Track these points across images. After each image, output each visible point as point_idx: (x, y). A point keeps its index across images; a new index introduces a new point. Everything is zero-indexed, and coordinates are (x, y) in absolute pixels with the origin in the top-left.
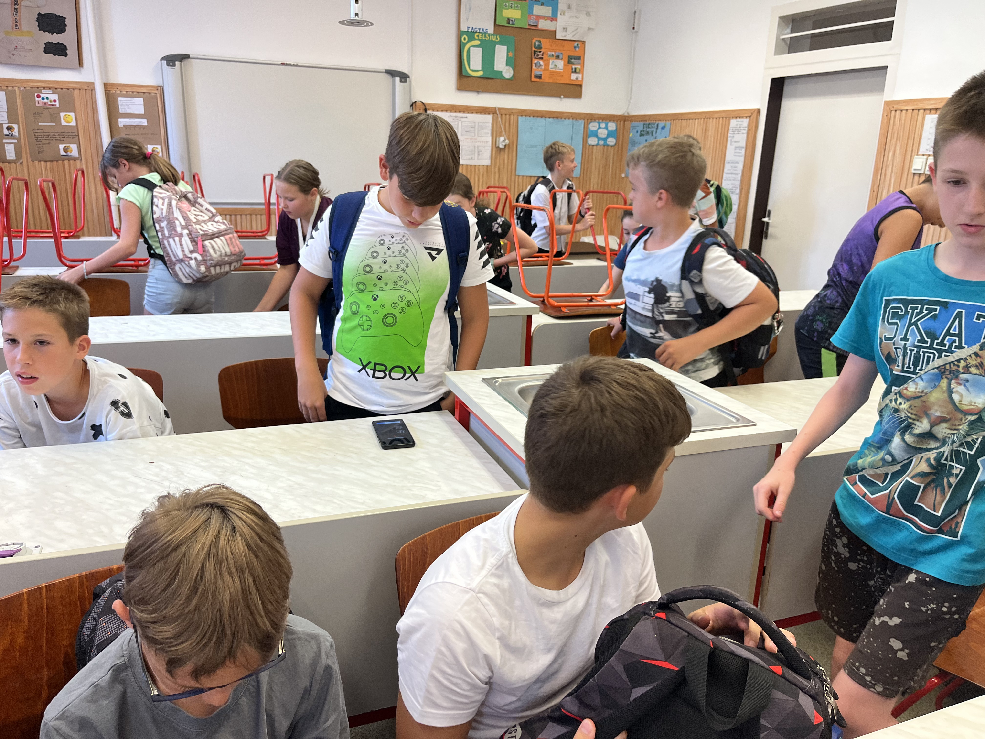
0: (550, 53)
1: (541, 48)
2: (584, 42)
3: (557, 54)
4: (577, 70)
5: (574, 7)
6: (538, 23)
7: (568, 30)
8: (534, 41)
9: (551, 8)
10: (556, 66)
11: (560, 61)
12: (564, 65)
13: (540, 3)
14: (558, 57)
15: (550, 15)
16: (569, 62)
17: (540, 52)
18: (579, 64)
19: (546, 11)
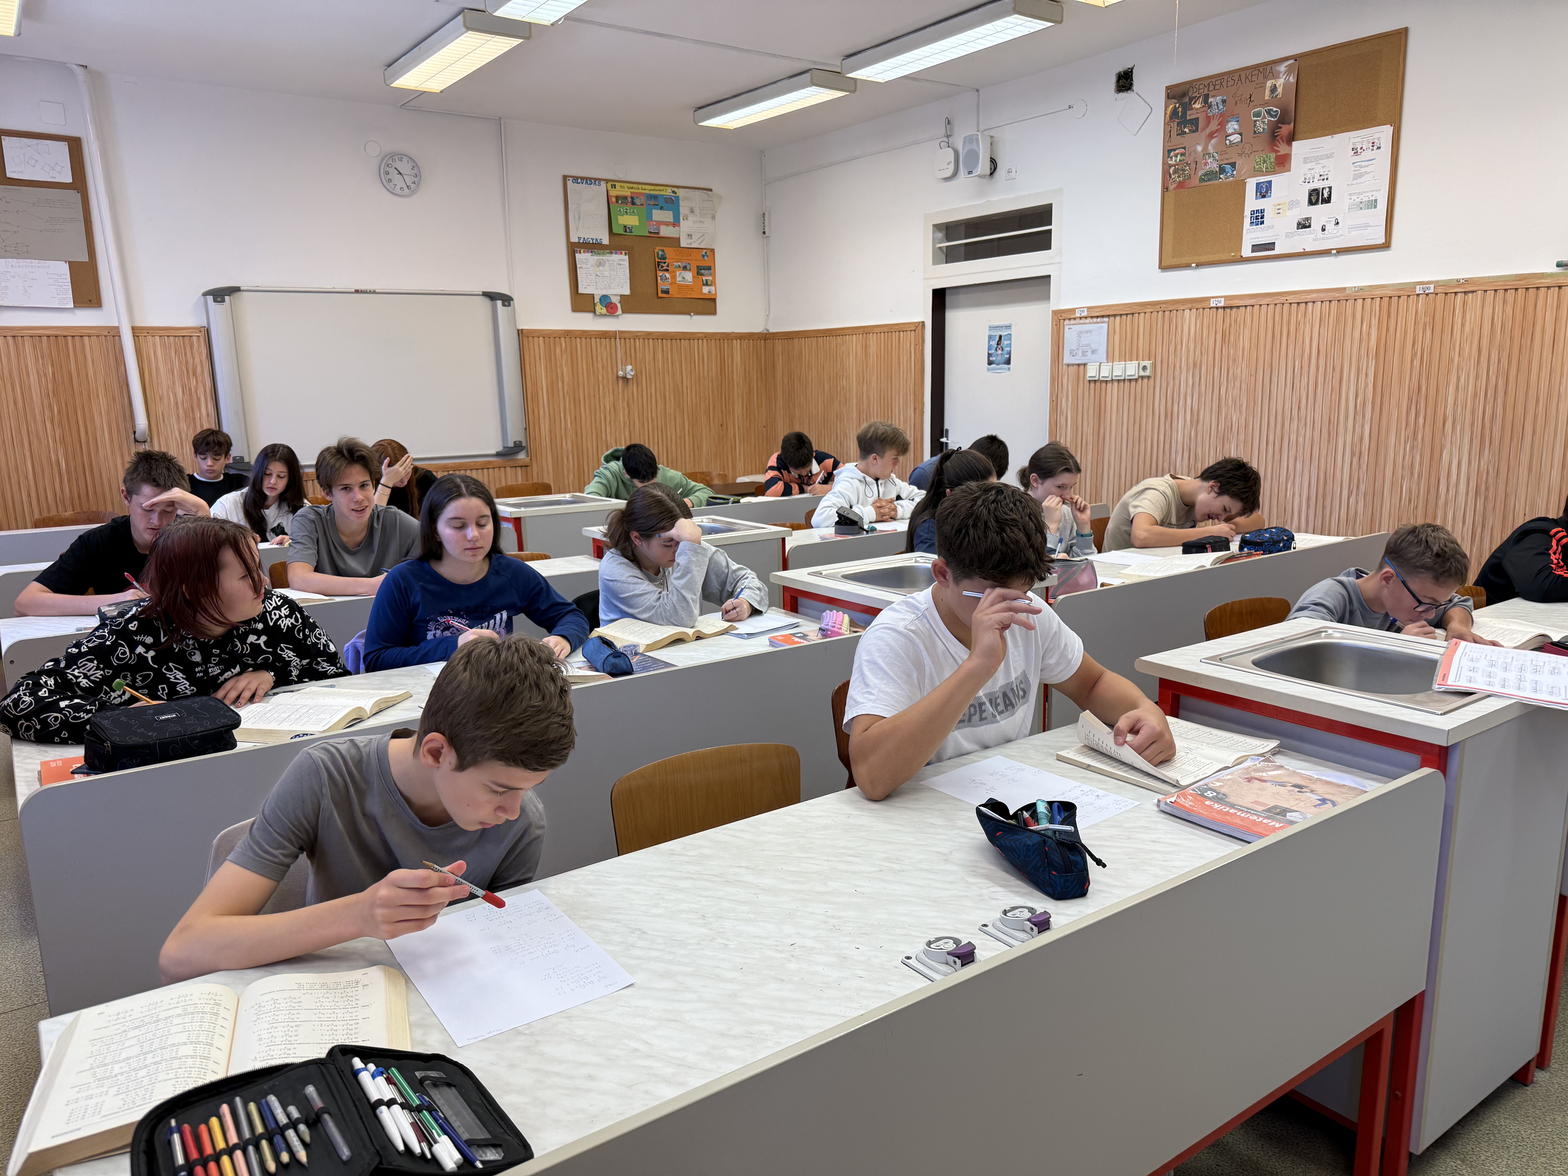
0: (676, 264)
1: (665, 258)
2: (713, 251)
3: (684, 264)
4: (709, 283)
5: (697, 211)
6: (659, 229)
7: (693, 238)
8: (656, 250)
9: (671, 212)
10: (684, 278)
11: (688, 272)
12: (693, 277)
13: (659, 207)
14: (685, 268)
15: (672, 221)
16: (699, 274)
17: (665, 263)
18: (711, 275)
19: (667, 216)
